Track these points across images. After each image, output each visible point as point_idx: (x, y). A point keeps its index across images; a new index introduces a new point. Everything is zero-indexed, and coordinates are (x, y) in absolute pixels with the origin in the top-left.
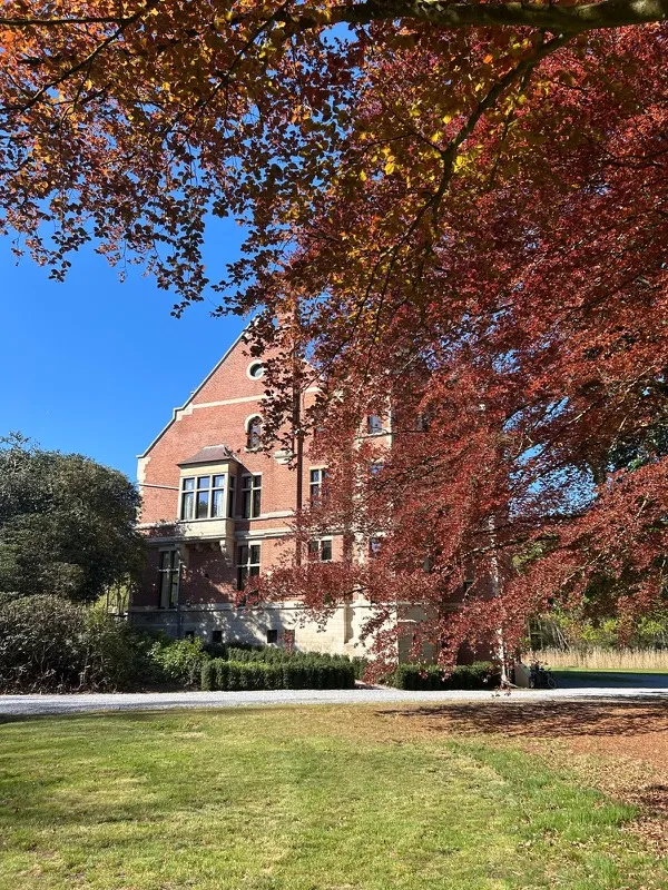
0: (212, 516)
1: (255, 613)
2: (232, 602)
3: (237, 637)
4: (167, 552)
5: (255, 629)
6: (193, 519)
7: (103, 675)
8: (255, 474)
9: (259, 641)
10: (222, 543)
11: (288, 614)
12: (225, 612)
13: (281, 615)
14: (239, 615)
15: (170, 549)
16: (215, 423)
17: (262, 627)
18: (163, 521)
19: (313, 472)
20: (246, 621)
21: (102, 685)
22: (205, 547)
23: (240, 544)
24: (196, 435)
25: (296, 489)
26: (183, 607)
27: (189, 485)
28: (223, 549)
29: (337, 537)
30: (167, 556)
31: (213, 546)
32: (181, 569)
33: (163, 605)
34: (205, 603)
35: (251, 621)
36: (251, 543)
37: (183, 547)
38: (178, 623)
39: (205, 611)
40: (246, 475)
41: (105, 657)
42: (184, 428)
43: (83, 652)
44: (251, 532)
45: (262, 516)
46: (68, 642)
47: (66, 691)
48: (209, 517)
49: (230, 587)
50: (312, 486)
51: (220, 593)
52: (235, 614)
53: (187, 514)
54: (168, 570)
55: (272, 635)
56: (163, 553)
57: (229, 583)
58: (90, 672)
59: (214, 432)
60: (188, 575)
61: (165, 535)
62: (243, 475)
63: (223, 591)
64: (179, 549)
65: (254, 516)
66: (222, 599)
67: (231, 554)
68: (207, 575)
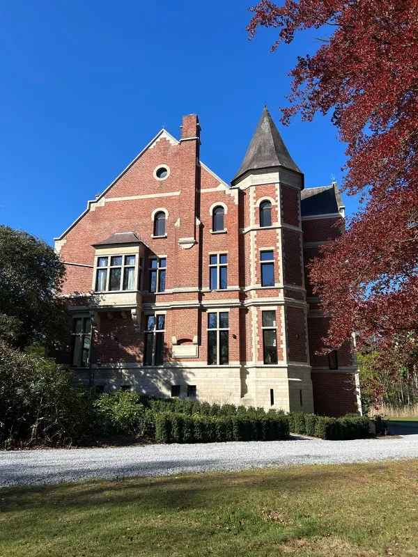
0: (124, 289)
1: (160, 371)
2: (139, 362)
3: (144, 391)
4: (80, 319)
5: (160, 384)
6: (107, 291)
7: (56, 428)
8: (160, 256)
9: (164, 395)
10: (133, 311)
11: (190, 373)
12: (132, 370)
13: (184, 374)
14: (146, 373)
15: (83, 316)
16: (124, 213)
17: (167, 383)
18: (77, 293)
19: (211, 256)
20: (152, 378)
21: (56, 438)
22: (117, 315)
23: (147, 313)
24: (107, 223)
25: (197, 270)
26: (95, 366)
27: (103, 262)
28: (133, 316)
29: (233, 309)
30: (80, 323)
31: (123, 314)
32: (93, 333)
33: (74, 364)
34: (115, 362)
35: (156, 378)
36: (157, 313)
37: (96, 314)
38: (90, 379)
39: (115, 369)
40: (153, 257)
41: (59, 408)
42: (96, 218)
43: (35, 403)
44: (157, 304)
45: (167, 291)
46: (20, 391)
47: (15, 446)
48: (121, 290)
49: (137, 349)
50: (211, 268)
51: (129, 354)
52: (142, 372)
53: (101, 287)
54: (81, 334)
55: (175, 390)
56: (76, 320)
57: (137, 346)
58: (42, 424)
59: (124, 221)
60: (99, 338)
61: (79, 305)
62: (150, 257)
63: (131, 352)
64: (93, 316)
65: (159, 291)
66: (131, 359)
67: (139, 322)
68: (116, 339)
